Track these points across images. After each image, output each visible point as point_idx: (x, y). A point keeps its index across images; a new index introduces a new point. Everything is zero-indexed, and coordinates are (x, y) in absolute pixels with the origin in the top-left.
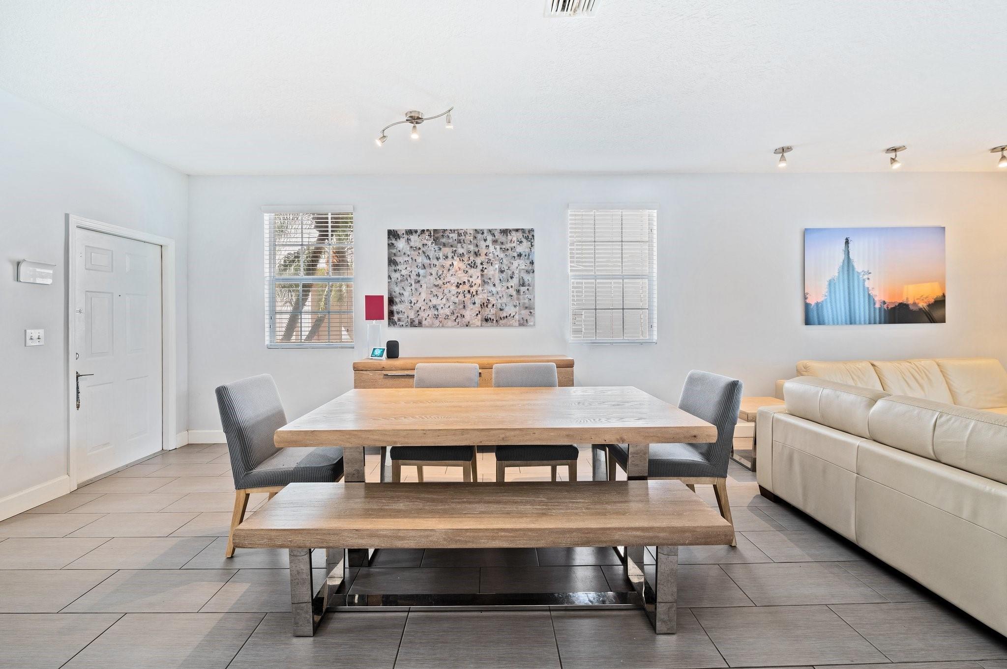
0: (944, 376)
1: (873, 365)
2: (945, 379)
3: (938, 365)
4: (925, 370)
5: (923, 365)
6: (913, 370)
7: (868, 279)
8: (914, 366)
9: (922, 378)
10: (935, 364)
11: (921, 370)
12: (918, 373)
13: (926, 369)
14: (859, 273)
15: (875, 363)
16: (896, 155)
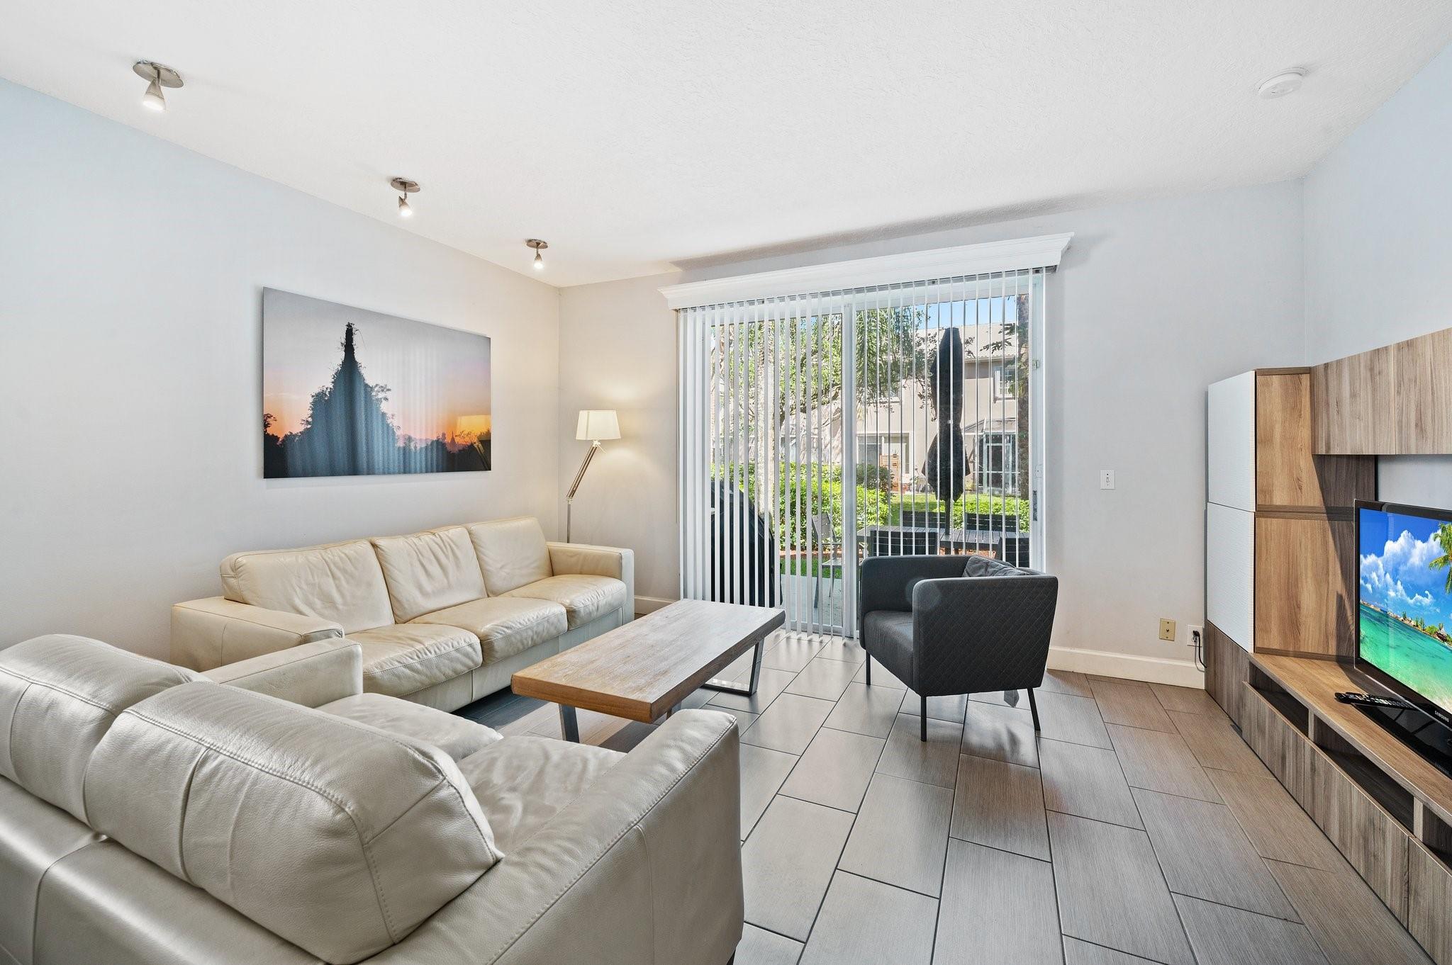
0: (475, 548)
1: (374, 545)
2: (477, 554)
3: (470, 534)
4: (452, 544)
5: (450, 535)
6: (437, 546)
7: (386, 399)
8: (438, 540)
9: (447, 556)
10: (466, 532)
11: (446, 544)
12: (442, 550)
13: (452, 541)
14: (372, 388)
15: (381, 542)
16: (406, 194)
